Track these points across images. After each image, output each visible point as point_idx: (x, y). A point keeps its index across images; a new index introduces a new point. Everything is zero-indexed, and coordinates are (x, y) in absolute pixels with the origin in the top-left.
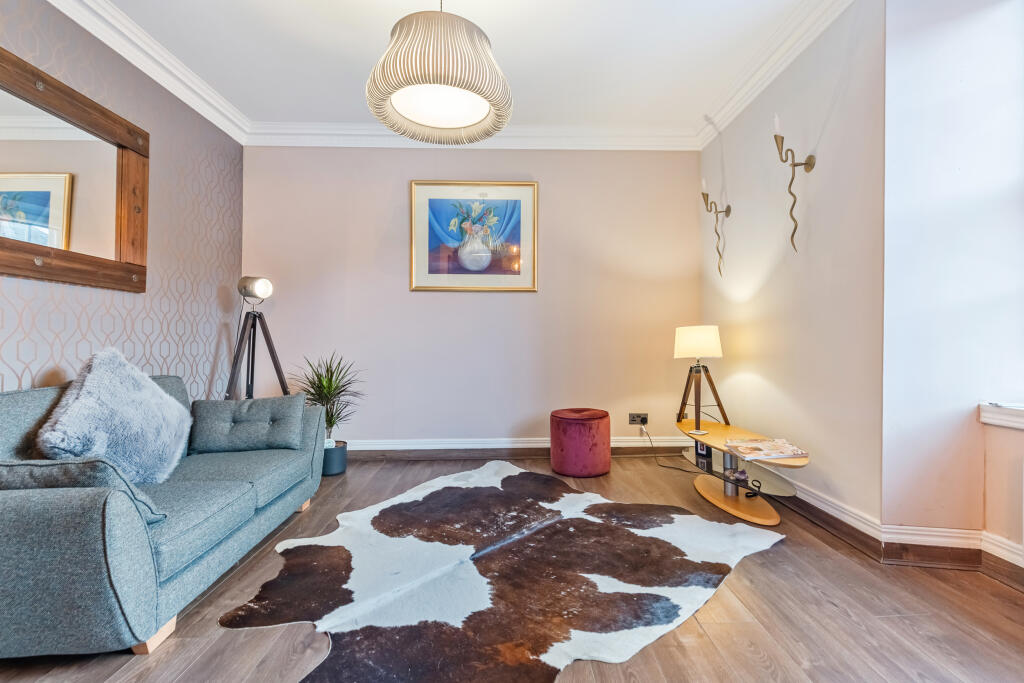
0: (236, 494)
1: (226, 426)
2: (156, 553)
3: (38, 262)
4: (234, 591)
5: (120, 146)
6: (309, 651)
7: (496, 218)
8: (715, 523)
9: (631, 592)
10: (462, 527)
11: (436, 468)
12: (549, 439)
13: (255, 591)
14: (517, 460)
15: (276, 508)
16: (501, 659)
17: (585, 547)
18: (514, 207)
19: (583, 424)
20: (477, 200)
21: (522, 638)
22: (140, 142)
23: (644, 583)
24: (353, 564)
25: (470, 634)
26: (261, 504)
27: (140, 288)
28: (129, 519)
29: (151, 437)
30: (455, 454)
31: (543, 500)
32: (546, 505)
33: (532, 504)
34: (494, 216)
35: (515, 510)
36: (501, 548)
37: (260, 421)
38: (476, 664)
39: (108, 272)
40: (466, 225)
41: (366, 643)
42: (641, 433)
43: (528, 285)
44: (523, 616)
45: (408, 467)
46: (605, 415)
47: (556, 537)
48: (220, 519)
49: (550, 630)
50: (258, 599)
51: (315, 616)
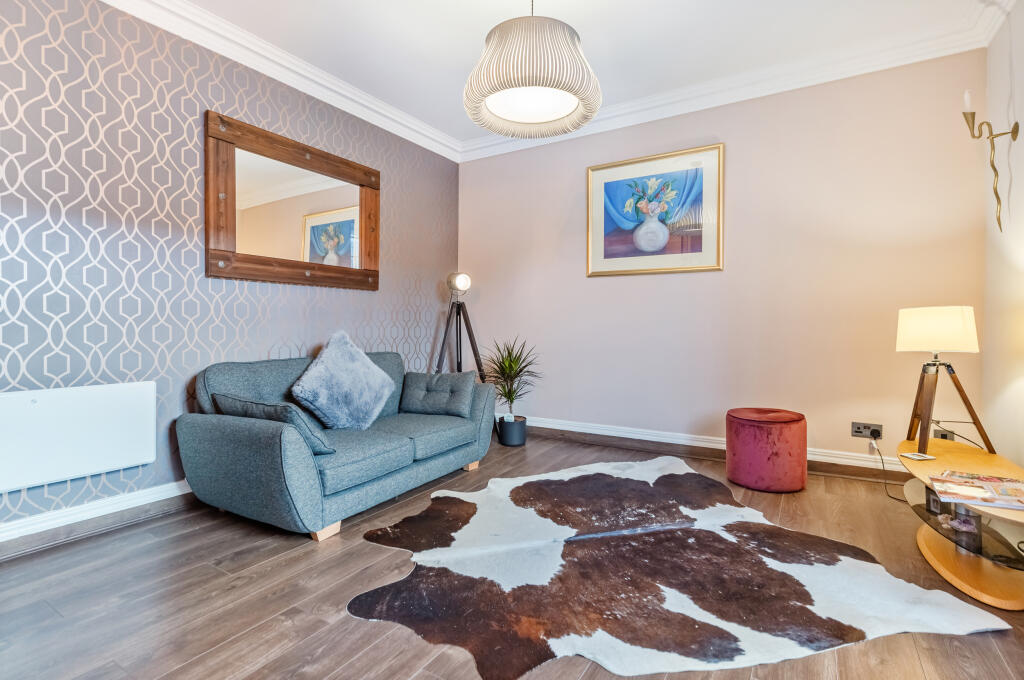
0: (395, 444)
1: (422, 393)
2: (321, 473)
3: (308, 274)
4: (387, 517)
5: (361, 186)
6: (396, 571)
7: (675, 192)
8: (902, 582)
9: (698, 618)
10: (583, 513)
11: (605, 454)
12: (725, 439)
13: (397, 520)
14: (694, 459)
15: (436, 462)
16: (516, 628)
17: (690, 561)
18: (696, 177)
19: (758, 427)
20: (653, 176)
21: (548, 619)
22: (373, 179)
23: (723, 615)
24: (472, 520)
25: (510, 600)
26: (419, 456)
27: (374, 287)
28: (297, 446)
29: (356, 395)
30: (628, 444)
31: (685, 504)
32: (685, 510)
33: (673, 506)
34: (672, 190)
35: (648, 508)
36: (602, 538)
37: (442, 391)
38: (494, 623)
39: (352, 277)
40: (642, 204)
41: (433, 578)
42: (872, 450)
43: (712, 264)
44: (566, 603)
45: (580, 448)
46: (800, 418)
47: (666, 544)
48: (377, 461)
49: (580, 622)
50: (396, 526)
51: (417, 548)
